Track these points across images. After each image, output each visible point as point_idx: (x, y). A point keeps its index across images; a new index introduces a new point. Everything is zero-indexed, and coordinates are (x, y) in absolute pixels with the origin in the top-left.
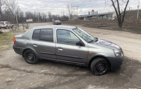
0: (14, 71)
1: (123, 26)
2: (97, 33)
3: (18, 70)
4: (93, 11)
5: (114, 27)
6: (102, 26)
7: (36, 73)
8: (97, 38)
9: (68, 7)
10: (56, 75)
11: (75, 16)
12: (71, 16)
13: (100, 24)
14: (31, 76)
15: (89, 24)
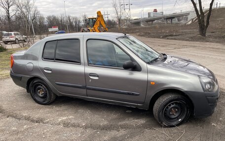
0: (8, 119)
1: (207, 34)
2: (163, 46)
3: (15, 117)
4: (155, 11)
5: (191, 35)
6: (172, 34)
7: (48, 122)
8: (164, 55)
9: (115, 6)
10: (86, 127)
11: (126, 20)
12: (119, 20)
13: (167, 31)
14: (37, 130)
15: (150, 32)
